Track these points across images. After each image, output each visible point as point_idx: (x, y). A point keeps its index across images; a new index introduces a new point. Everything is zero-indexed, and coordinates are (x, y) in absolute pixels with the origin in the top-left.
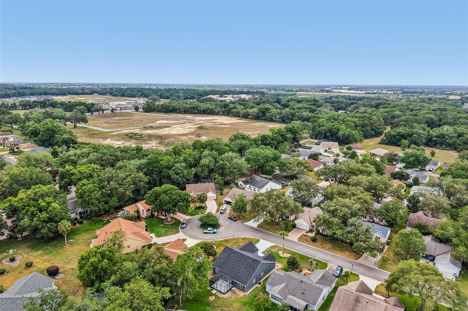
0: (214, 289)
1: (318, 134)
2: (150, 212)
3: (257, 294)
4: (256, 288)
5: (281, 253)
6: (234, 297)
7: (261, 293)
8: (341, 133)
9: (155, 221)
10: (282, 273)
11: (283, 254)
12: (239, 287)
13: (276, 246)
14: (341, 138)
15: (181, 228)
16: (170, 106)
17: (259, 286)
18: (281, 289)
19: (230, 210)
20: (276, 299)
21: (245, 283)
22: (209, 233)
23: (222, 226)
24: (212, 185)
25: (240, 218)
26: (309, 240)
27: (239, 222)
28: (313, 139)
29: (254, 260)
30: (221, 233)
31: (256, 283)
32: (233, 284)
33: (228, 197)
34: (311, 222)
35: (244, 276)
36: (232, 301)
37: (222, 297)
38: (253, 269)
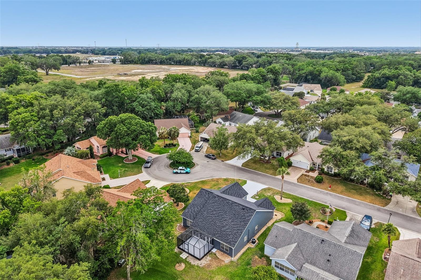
0: (184, 251)
1: (298, 78)
2: (106, 149)
3: (251, 259)
4: (249, 249)
5: (277, 198)
6: (215, 265)
7: (256, 257)
8: (323, 75)
9: (112, 160)
11: (281, 199)
12: (223, 248)
13: (269, 189)
14: (323, 81)
15: (145, 168)
16: (147, 57)
17: (253, 246)
18: (291, 253)
19: (208, 148)
20: (283, 270)
21: (232, 243)
22: (180, 173)
23: (198, 165)
24: (186, 120)
25: (220, 157)
26: (312, 182)
27: (219, 160)
28: (293, 83)
29: (244, 208)
30: (195, 173)
31: (248, 241)
32: (213, 244)
33: (205, 133)
34: (312, 158)
35: (230, 232)
36: (212, 271)
37: (196, 264)
38: (243, 221)
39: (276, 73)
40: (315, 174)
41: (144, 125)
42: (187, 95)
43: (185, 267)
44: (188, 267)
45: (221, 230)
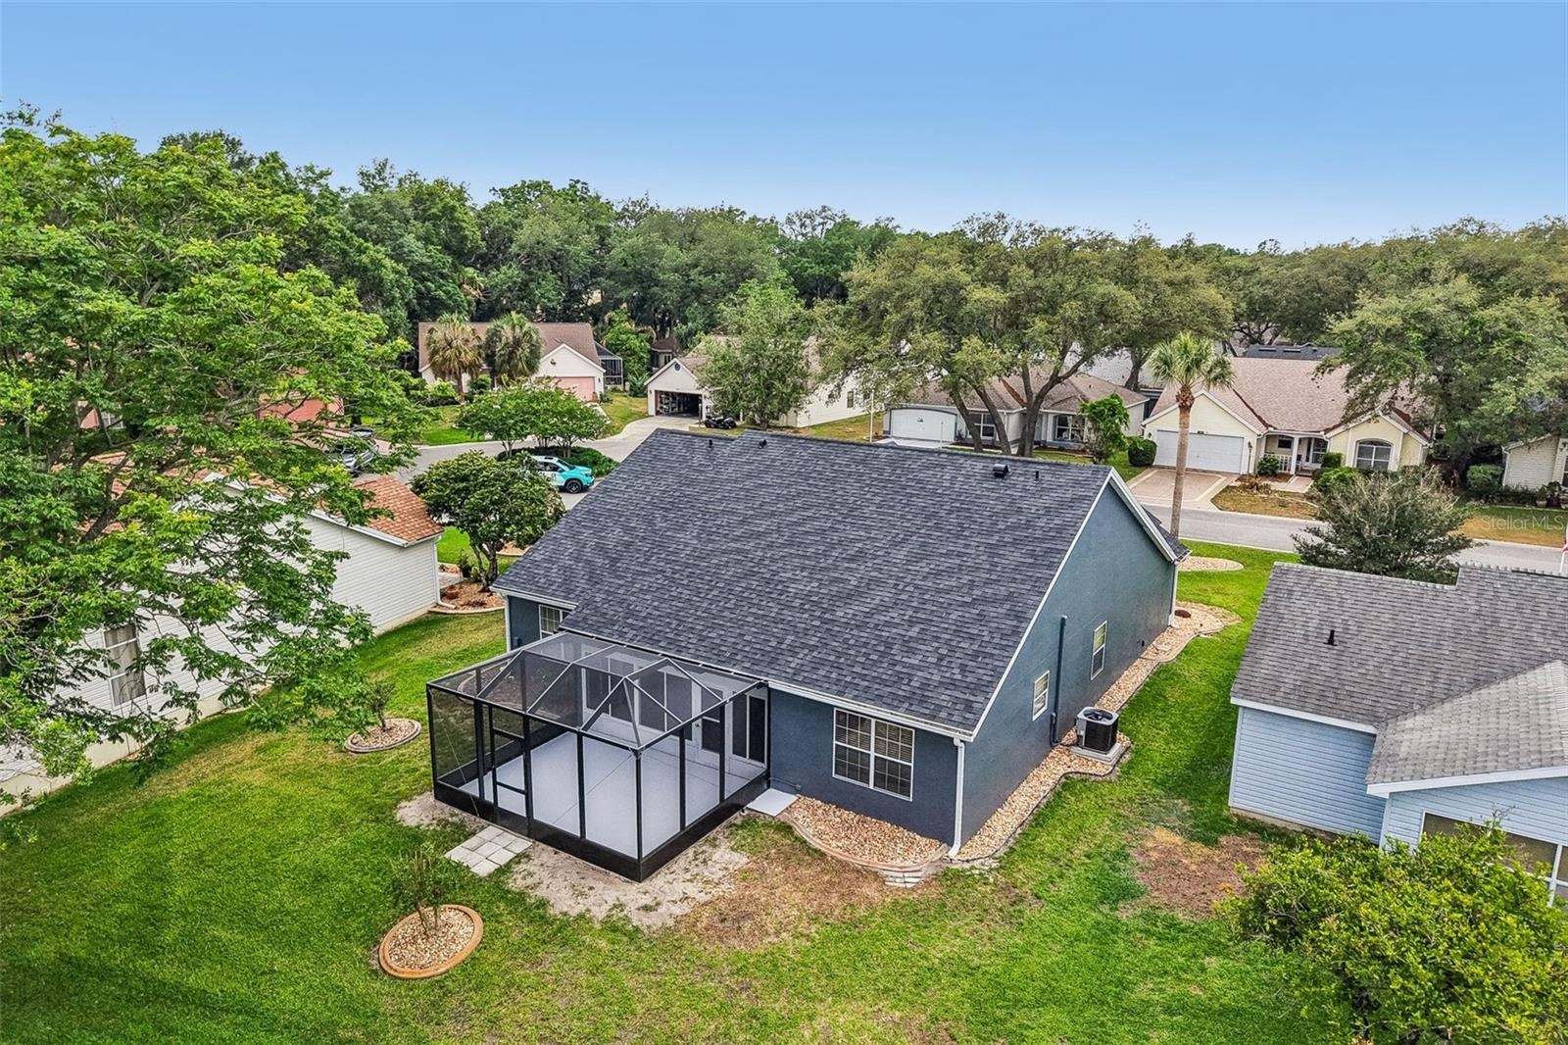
0: (491, 813)
3: (1123, 856)
4: (1068, 784)
7: (1165, 837)
12: (853, 765)
17: (1096, 765)
21: (944, 698)
24: (580, 331)
29: (1004, 469)
31: (1053, 730)
33: (677, 367)
34: (1260, 418)
37: (599, 913)
40: (1297, 487)
43: (483, 945)
44: (515, 937)
45: (825, 622)
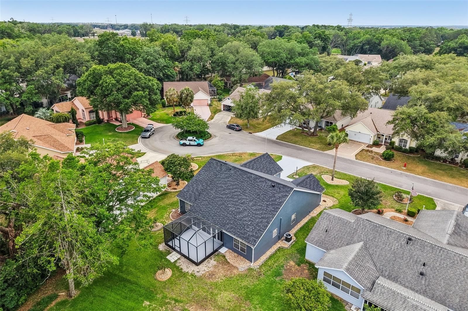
0: (174, 249)
1: (352, 48)
2: (94, 115)
3: (283, 267)
4: (279, 249)
5: (327, 178)
6: (221, 273)
7: (292, 263)
8: (384, 43)
10: (348, 217)
11: (332, 180)
12: (237, 246)
13: (314, 167)
14: (384, 51)
15: (143, 138)
17: (286, 245)
18: (354, 259)
19: (232, 118)
20: (338, 287)
21: (251, 239)
22: (190, 145)
23: (215, 136)
25: (247, 128)
26: (377, 159)
27: (244, 133)
28: (345, 55)
29: (274, 185)
30: (211, 146)
31: (279, 237)
32: (221, 240)
33: (229, 99)
34: (376, 129)
35: (250, 221)
36: (216, 284)
37: (190, 272)
38: (272, 205)
39: (326, 39)
40: (382, 150)
41: (140, 78)
42: (209, 53)
43: (172, 276)
44: (177, 275)
45: (235, 218)
